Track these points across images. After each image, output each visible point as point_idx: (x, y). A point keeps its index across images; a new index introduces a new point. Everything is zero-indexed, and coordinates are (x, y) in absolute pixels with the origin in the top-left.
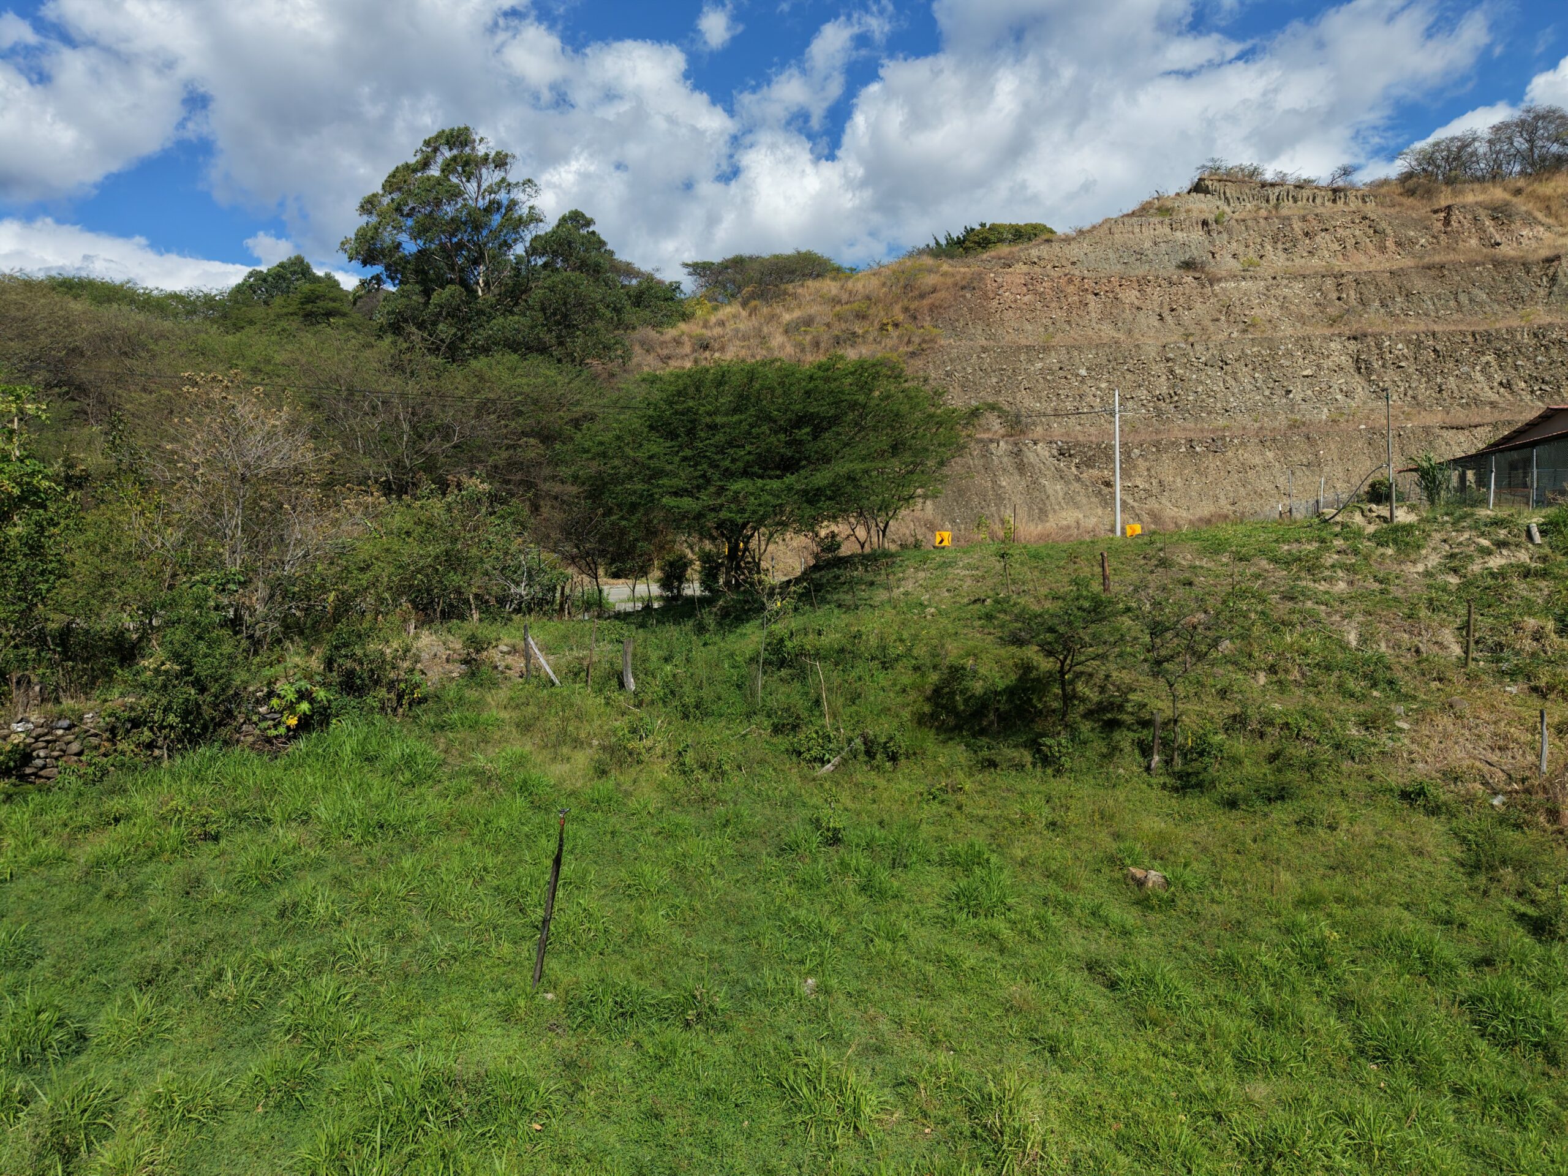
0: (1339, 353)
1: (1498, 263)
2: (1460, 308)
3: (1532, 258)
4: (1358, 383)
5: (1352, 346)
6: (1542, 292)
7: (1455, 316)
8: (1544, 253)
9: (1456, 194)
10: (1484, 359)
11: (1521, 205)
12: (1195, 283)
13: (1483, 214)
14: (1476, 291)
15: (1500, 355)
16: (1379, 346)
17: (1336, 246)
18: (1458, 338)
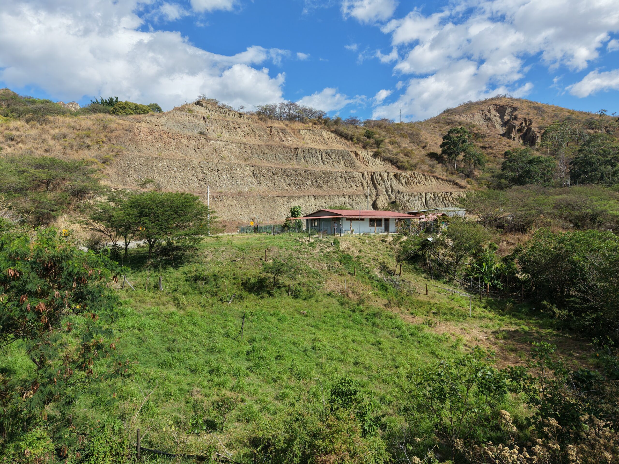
0: (249, 170)
1: (285, 147)
2: (276, 160)
3: (292, 147)
4: (254, 180)
5: (252, 169)
6: (295, 158)
7: (276, 162)
8: (295, 146)
9: (272, 123)
10: (284, 176)
11: (288, 130)
12: (205, 140)
13: (280, 131)
14: (280, 155)
15: (288, 176)
16: (259, 170)
17: (242, 133)
18: (278, 170)
